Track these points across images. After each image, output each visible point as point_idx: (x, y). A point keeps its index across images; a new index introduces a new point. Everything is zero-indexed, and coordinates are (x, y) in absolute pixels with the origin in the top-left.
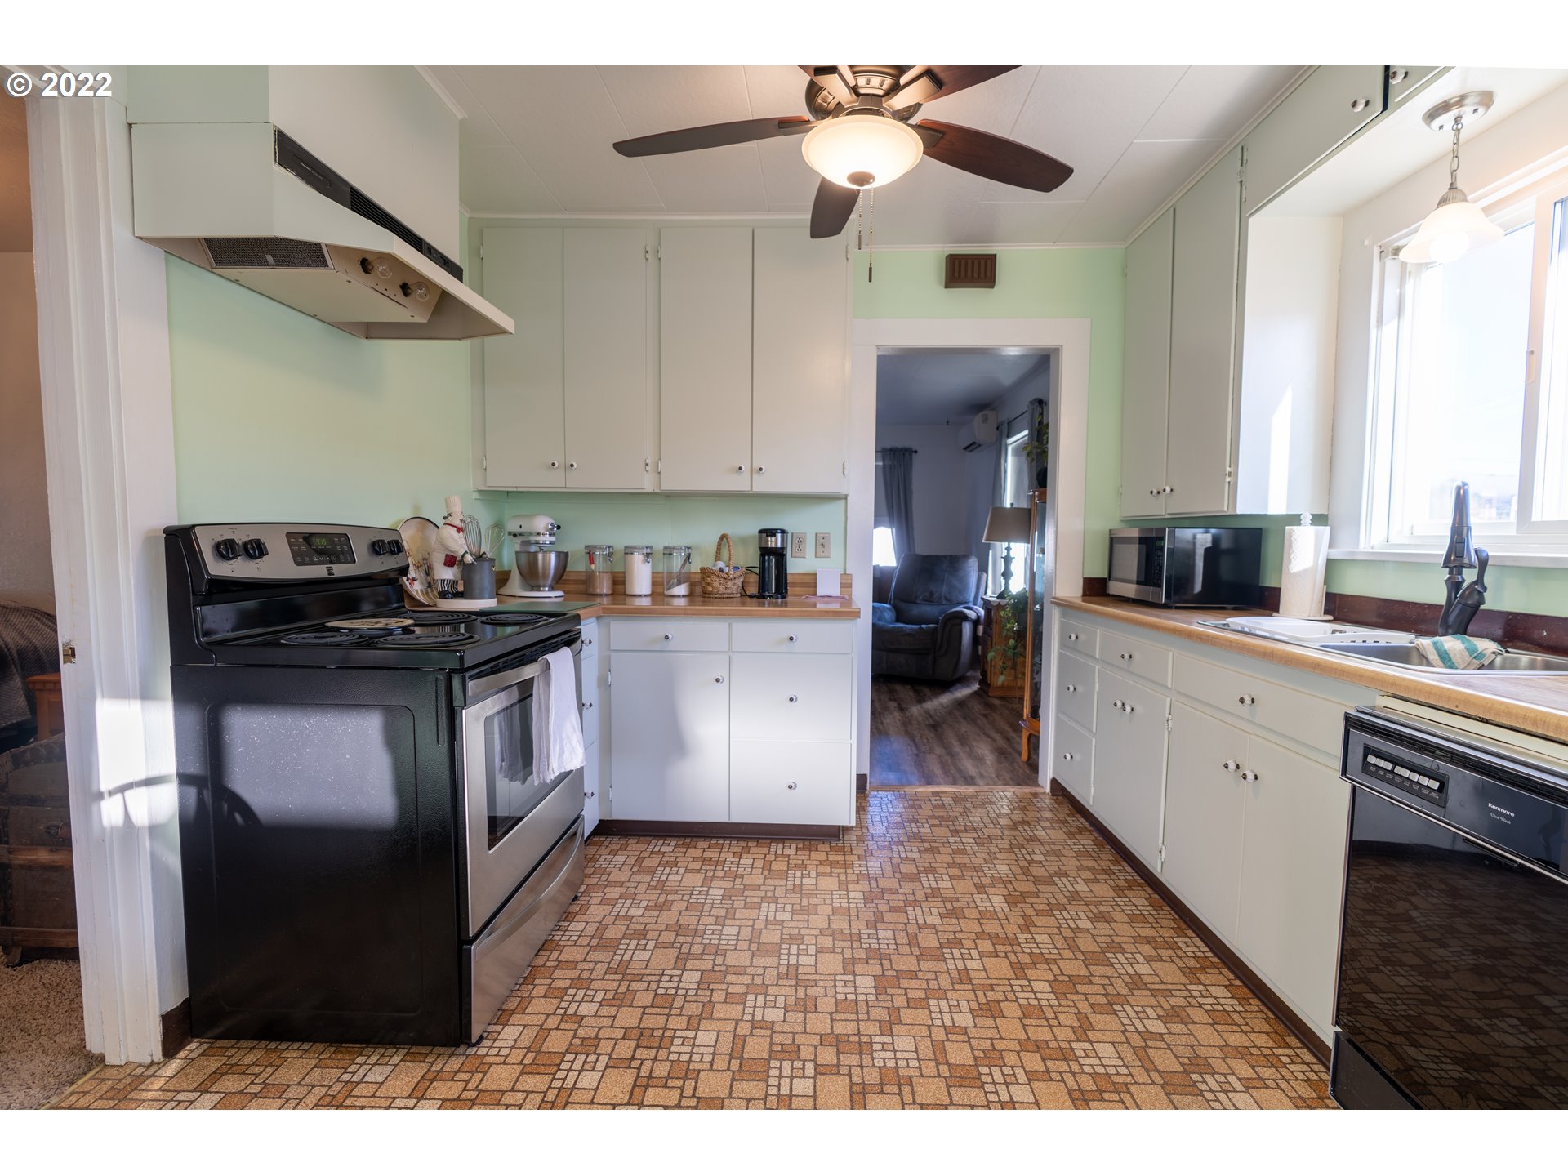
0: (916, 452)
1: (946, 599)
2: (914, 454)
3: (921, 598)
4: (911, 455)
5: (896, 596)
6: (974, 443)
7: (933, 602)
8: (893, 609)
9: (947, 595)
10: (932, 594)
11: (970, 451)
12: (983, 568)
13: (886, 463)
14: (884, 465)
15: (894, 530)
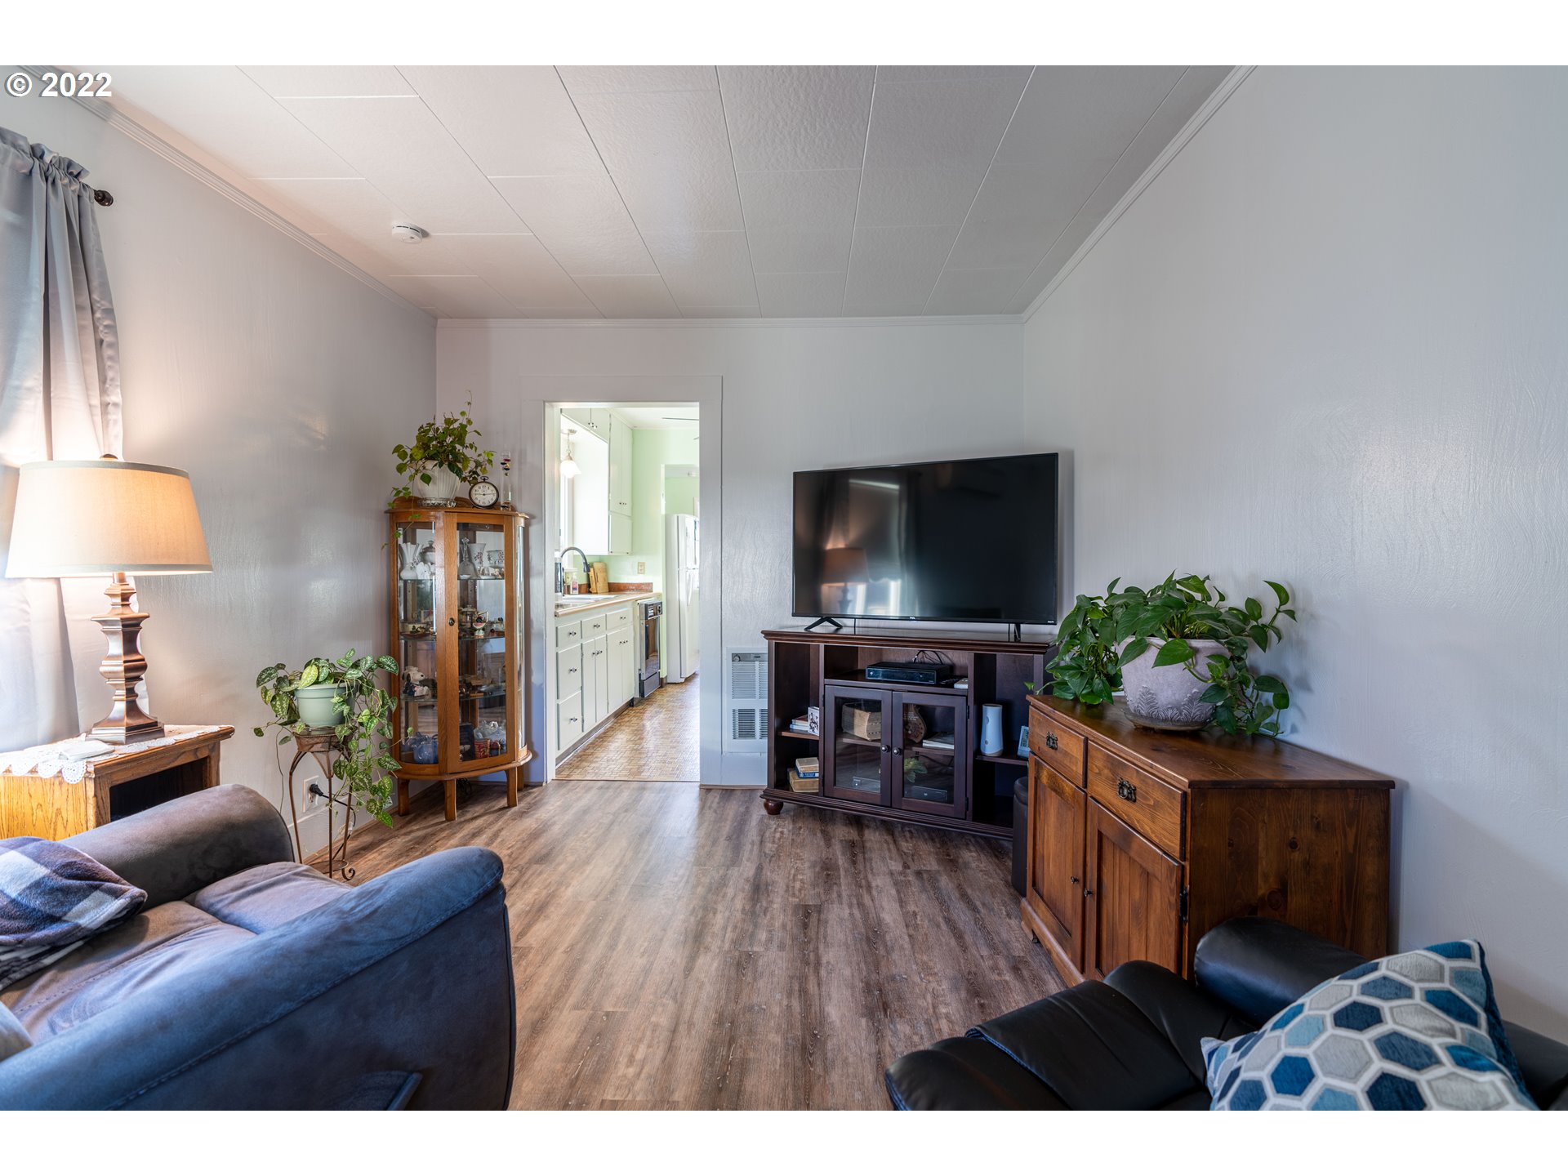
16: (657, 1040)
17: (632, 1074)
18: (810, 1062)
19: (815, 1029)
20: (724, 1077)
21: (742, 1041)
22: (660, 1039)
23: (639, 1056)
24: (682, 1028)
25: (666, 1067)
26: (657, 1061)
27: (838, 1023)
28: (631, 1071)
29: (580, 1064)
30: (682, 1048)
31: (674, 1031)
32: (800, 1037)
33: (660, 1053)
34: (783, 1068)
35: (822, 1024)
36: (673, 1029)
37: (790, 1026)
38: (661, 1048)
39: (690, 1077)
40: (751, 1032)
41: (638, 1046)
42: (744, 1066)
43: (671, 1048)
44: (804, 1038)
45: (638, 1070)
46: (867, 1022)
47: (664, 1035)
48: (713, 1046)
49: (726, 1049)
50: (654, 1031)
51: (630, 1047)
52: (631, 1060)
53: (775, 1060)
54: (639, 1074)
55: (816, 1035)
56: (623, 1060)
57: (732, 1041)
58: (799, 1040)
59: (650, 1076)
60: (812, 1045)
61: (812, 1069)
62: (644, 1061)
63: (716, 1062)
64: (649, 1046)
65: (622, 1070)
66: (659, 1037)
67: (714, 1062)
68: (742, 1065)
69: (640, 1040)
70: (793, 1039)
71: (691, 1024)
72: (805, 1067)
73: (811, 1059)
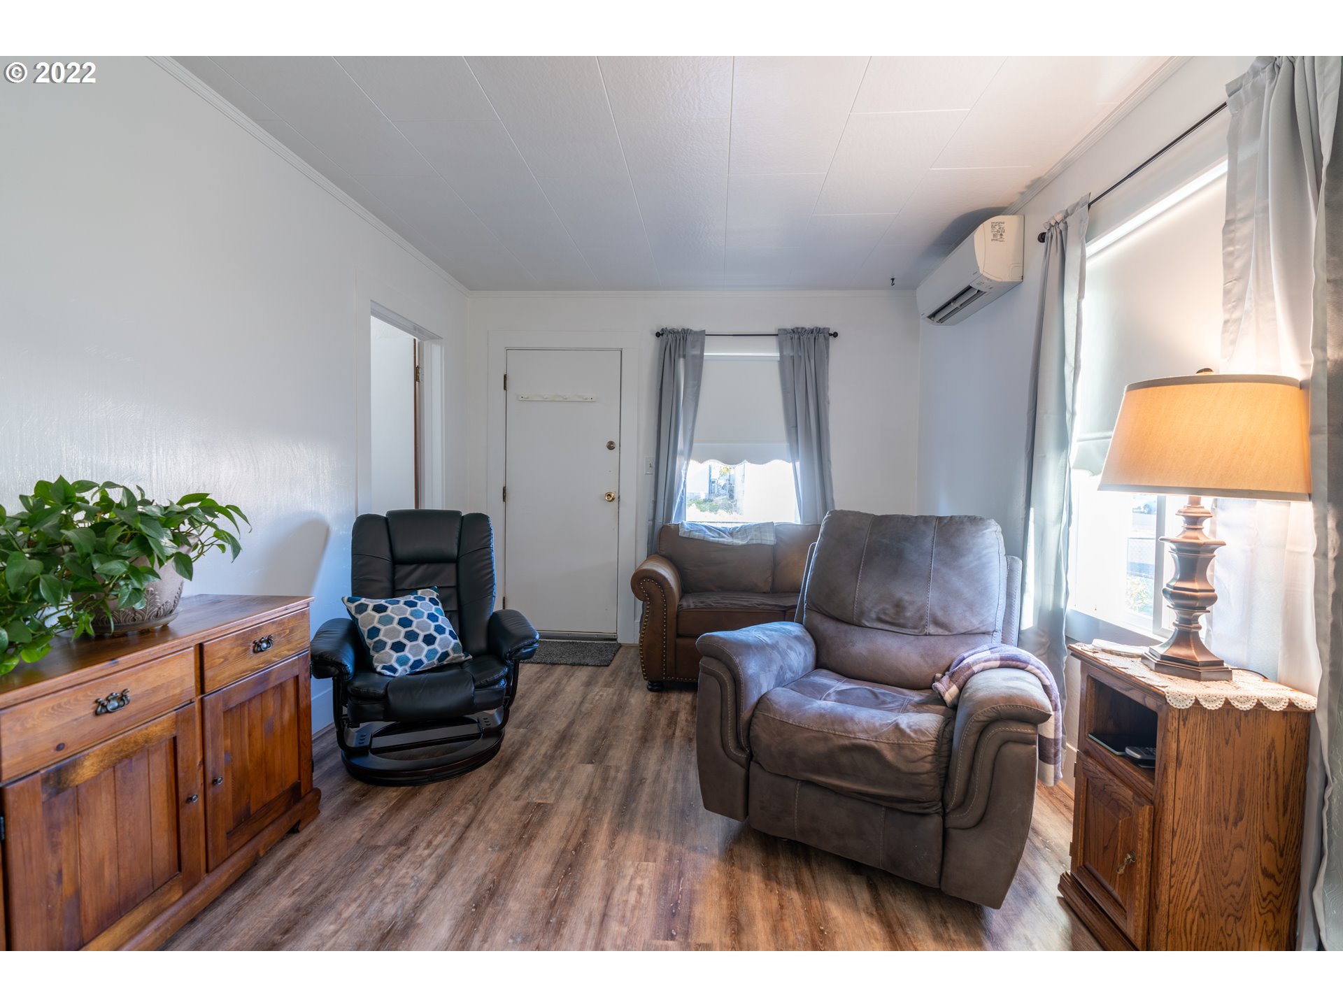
0: (835, 335)
1: (937, 623)
2: (831, 338)
3: (873, 615)
4: (827, 339)
5: (814, 607)
6: (969, 288)
7: (903, 626)
8: (809, 639)
9: (939, 614)
10: (899, 606)
11: (941, 321)
12: (1015, 549)
13: (785, 353)
14: (782, 356)
15: (798, 464)
16: (620, 907)
17: (637, 879)
18: (494, 884)
19: (472, 913)
20: (566, 874)
21: (545, 903)
22: (617, 908)
23: (634, 894)
24: (597, 919)
25: (611, 883)
26: (619, 889)
27: (448, 917)
28: (638, 882)
29: (681, 888)
30: (597, 899)
31: (604, 916)
32: (490, 905)
33: (616, 896)
34: (518, 879)
35: (463, 918)
36: (606, 918)
37: (493, 919)
38: (616, 900)
39: (592, 875)
40: (533, 912)
41: (637, 902)
42: (549, 882)
43: (608, 898)
44: (488, 904)
45: (633, 882)
46: (418, 918)
47: (615, 912)
48: (571, 900)
49: (560, 897)
50: (624, 917)
51: (642, 901)
52: (640, 891)
53: (522, 886)
54: (631, 880)
55: (475, 907)
56: (646, 890)
57: (553, 905)
58: (493, 903)
59: (624, 877)
60: (484, 897)
61: (495, 877)
62: (629, 889)
63: (570, 886)
64: (626, 901)
65: (646, 883)
66: (619, 909)
67: (572, 886)
68: (549, 883)
69: (634, 908)
70: (498, 904)
71: (588, 923)
72: (500, 880)
73: (492, 885)
